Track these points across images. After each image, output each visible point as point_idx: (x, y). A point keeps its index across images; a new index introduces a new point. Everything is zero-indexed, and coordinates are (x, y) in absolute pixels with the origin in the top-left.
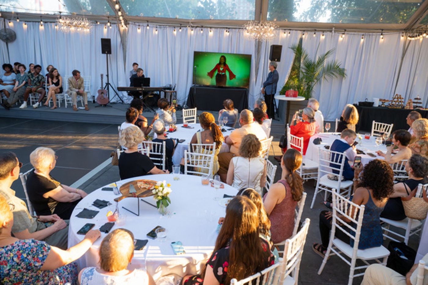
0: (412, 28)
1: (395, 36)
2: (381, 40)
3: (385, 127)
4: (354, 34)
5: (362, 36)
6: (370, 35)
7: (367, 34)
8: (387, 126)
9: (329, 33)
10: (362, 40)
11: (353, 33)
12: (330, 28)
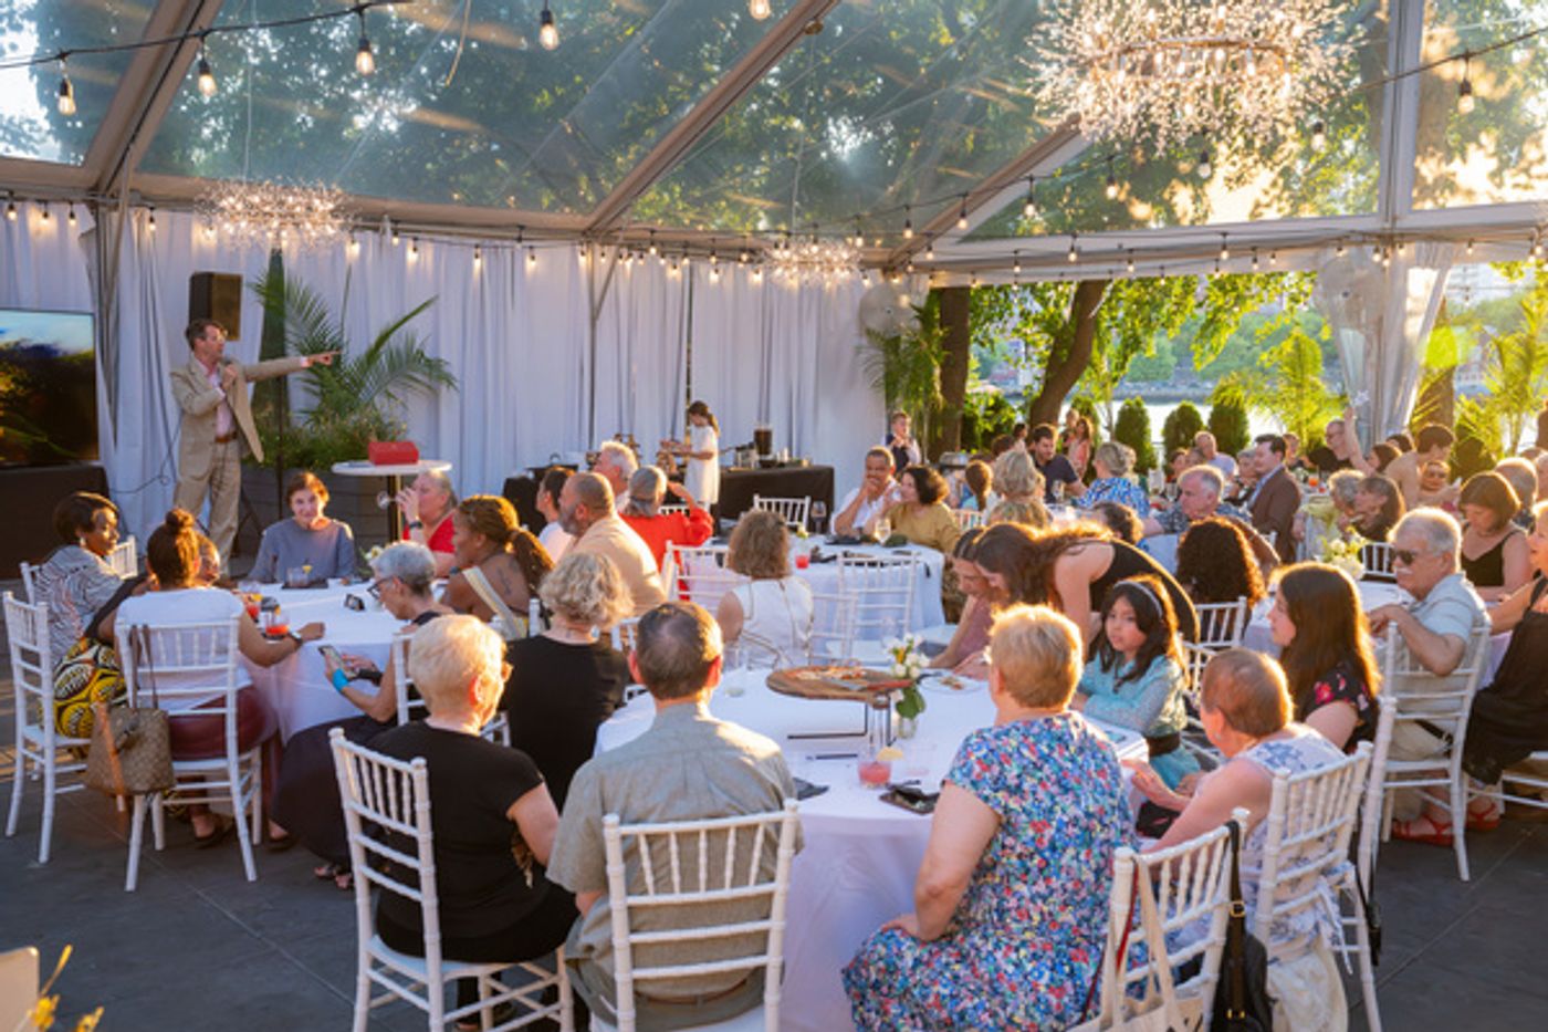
0: (611, 227)
1: (562, 251)
2: (530, 265)
3: (790, 508)
4: (450, 243)
5: (474, 251)
6: (496, 247)
7: (487, 242)
8: (795, 506)
9: (369, 233)
10: (477, 263)
11: (446, 238)
12: (372, 220)
